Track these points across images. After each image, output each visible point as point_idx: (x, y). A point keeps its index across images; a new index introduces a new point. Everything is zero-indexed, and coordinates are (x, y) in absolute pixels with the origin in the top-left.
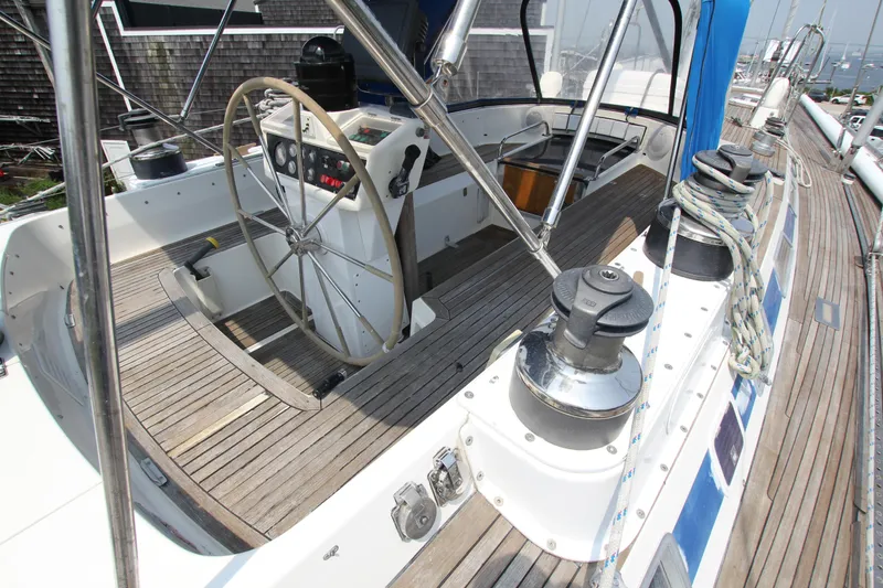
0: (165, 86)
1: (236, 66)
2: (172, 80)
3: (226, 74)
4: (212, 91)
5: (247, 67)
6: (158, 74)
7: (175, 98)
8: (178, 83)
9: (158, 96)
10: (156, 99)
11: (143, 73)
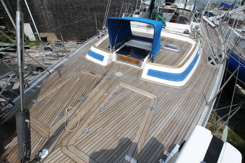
0: (42, 7)
1: (64, 2)
2: (44, 5)
3: (61, 4)
4: (57, 8)
5: (67, 2)
6: (40, 4)
7: (45, 11)
8: (46, 7)
9: (40, 10)
10: (39, 11)
11: (35, 4)
